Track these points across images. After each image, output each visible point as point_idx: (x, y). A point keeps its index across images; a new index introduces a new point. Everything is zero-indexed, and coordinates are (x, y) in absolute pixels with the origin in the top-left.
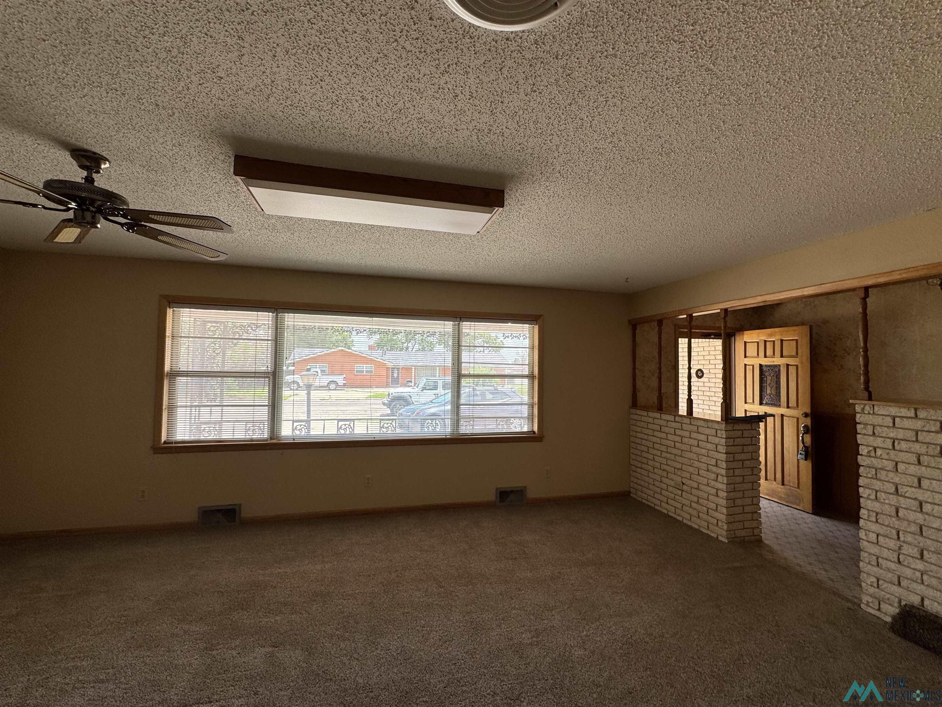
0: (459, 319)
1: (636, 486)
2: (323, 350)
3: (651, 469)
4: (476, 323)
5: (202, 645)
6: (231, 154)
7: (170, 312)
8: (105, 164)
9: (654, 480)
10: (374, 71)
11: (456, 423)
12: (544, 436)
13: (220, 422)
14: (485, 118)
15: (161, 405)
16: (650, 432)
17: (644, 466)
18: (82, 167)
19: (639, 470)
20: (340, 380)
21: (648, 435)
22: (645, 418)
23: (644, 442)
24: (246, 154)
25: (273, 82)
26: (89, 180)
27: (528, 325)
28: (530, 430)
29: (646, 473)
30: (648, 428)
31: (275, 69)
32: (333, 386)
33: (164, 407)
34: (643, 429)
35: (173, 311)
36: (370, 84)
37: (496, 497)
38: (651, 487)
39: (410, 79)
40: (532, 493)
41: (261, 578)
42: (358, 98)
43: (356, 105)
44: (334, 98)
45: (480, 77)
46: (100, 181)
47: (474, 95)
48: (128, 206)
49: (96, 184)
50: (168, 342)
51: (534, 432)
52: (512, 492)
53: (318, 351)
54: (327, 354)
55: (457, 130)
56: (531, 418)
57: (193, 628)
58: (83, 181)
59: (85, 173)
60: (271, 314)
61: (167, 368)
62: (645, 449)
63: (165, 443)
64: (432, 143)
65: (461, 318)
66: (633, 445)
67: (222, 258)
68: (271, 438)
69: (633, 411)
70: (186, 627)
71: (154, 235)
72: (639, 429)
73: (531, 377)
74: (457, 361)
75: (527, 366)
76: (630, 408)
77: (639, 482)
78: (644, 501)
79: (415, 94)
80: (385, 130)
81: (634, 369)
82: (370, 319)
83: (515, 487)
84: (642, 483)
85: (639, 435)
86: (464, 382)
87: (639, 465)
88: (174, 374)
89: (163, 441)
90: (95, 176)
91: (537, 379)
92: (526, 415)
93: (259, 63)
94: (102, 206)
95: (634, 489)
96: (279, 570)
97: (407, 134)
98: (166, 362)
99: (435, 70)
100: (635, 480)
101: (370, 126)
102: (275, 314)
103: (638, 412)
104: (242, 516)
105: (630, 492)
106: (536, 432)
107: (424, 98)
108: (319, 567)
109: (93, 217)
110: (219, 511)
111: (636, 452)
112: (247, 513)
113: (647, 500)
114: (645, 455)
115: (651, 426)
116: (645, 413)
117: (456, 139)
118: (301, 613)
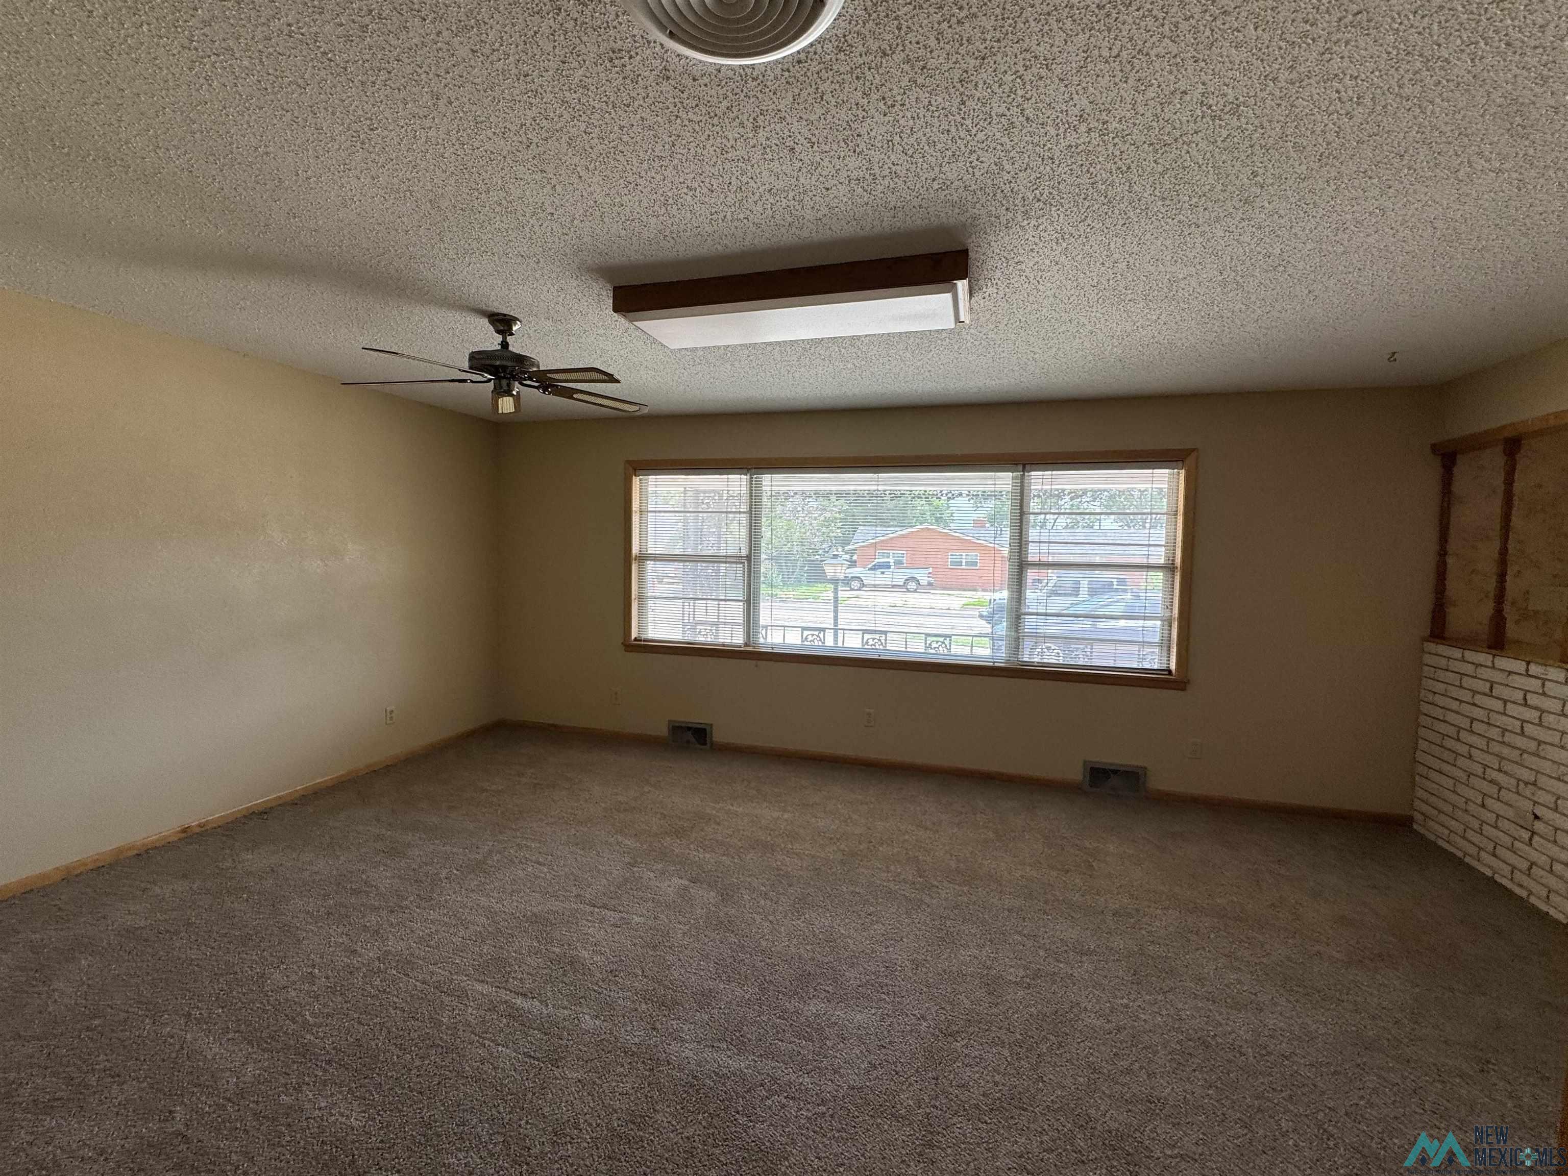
0: (1021, 467)
1: (1425, 808)
2: (897, 529)
3: (1462, 776)
4: (1054, 473)
5: (627, 860)
6: (610, 287)
7: (636, 481)
8: (516, 324)
9: (1467, 801)
10: (680, 156)
11: (1016, 644)
12: (1188, 682)
13: (716, 624)
14: (853, 162)
15: (630, 596)
16: (1466, 696)
17: (1446, 768)
18: (498, 332)
19: (1433, 775)
20: (923, 577)
21: (1461, 701)
22: (1457, 663)
23: (1451, 717)
24: (623, 283)
25: (596, 202)
26: (505, 345)
27: (1167, 471)
28: (1164, 666)
29: (1449, 783)
30: (1461, 687)
31: (589, 190)
32: (912, 585)
33: (633, 597)
34: (1450, 687)
35: (640, 480)
36: (686, 171)
37: (1085, 776)
38: (1459, 814)
39: (724, 151)
40: (1159, 781)
41: (708, 811)
42: (685, 190)
43: (689, 198)
44: (662, 199)
45: (804, 117)
46: (515, 346)
47: (814, 140)
48: (538, 367)
49: (511, 348)
50: (635, 519)
51: (1170, 672)
52: (1115, 772)
53: (893, 532)
54: (903, 536)
55: (828, 189)
56: (1165, 645)
57: (627, 842)
58: (499, 347)
59: (499, 338)
60: (743, 476)
61: (635, 550)
62: (1452, 731)
63: (636, 639)
64: (809, 214)
65: (1024, 466)
66: (1422, 718)
67: (645, 411)
68: (746, 645)
69: (1431, 647)
70: (620, 839)
71: (569, 393)
72: (1440, 687)
73: (1169, 568)
74: (1020, 542)
75: (1163, 549)
76: (1425, 640)
77: (1433, 799)
78: (1440, 843)
79: (740, 164)
80: (741, 216)
81: (1443, 553)
82: (876, 475)
83: (1122, 765)
84: (1440, 804)
85: (1439, 700)
86: (1031, 574)
87: (1437, 764)
88: (643, 558)
89: (633, 638)
90: (509, 339)
91: (1178, 574)
92: (1157, 639)
93: (572, 188)
94: (512, 371)
95: (1423, 814)
96: (731, 808)
97: (769, 212)
98: (633, 543)
99: (742, 129)
100: (1425, 796)
101: (721, 216)
102: (748, 477)
103: (1442, 649)
104: (714, 739)
105: (1411, 819)
106: (1174, 672)
107: (756, 166)
108: (776, 814)
109: (509, 385)
110: (689, 729)
111: (1431, 736)
112: (719, 736)
113: (1448, 842)
114: (1449, 743)
115: (1466, 682)
116: (1457, 653)
117: (836, 201)
118: (733, 858)
